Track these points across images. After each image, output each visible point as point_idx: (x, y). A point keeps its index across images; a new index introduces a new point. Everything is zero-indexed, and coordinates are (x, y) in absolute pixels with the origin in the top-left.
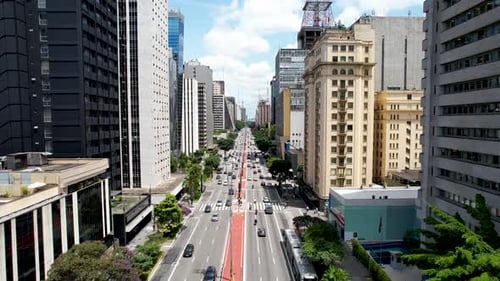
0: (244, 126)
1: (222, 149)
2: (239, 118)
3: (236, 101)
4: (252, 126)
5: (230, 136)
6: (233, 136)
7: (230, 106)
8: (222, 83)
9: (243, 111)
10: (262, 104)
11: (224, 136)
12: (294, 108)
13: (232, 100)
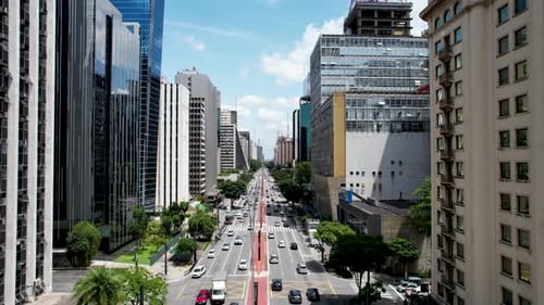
0: (260, 166)
1: (227, 196)
2: (255, 157)
3: (251, 138)
4: (270, 166)
5: (243, 177)
6: (246, 179)
7: (244, 142)
8: (234, 114)
9: (260, 149)
10: (282, 141)
11: (233, 178)
12: (352, 126)
13: (246, 135)
